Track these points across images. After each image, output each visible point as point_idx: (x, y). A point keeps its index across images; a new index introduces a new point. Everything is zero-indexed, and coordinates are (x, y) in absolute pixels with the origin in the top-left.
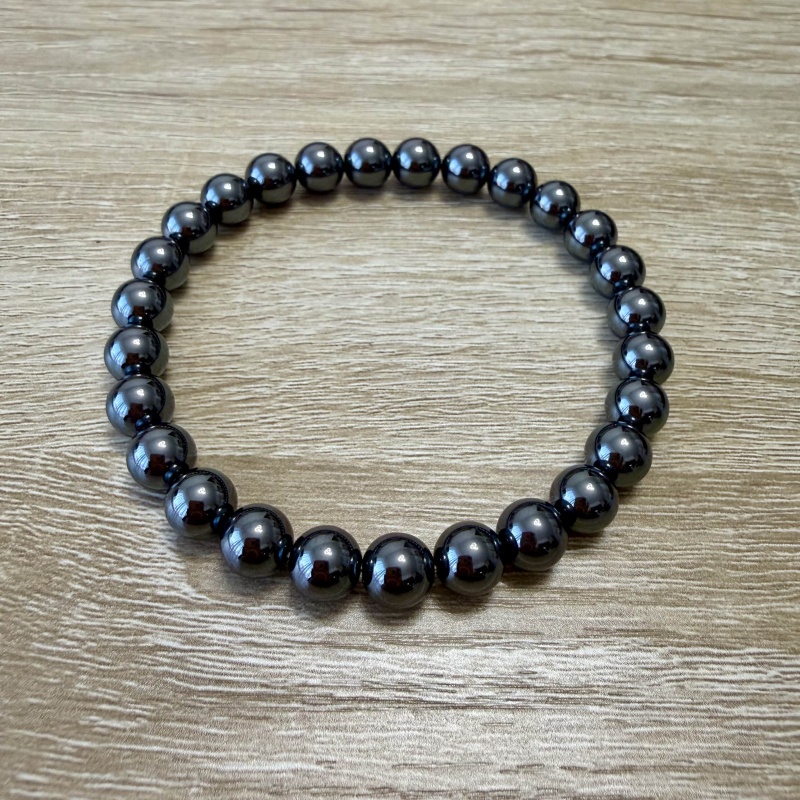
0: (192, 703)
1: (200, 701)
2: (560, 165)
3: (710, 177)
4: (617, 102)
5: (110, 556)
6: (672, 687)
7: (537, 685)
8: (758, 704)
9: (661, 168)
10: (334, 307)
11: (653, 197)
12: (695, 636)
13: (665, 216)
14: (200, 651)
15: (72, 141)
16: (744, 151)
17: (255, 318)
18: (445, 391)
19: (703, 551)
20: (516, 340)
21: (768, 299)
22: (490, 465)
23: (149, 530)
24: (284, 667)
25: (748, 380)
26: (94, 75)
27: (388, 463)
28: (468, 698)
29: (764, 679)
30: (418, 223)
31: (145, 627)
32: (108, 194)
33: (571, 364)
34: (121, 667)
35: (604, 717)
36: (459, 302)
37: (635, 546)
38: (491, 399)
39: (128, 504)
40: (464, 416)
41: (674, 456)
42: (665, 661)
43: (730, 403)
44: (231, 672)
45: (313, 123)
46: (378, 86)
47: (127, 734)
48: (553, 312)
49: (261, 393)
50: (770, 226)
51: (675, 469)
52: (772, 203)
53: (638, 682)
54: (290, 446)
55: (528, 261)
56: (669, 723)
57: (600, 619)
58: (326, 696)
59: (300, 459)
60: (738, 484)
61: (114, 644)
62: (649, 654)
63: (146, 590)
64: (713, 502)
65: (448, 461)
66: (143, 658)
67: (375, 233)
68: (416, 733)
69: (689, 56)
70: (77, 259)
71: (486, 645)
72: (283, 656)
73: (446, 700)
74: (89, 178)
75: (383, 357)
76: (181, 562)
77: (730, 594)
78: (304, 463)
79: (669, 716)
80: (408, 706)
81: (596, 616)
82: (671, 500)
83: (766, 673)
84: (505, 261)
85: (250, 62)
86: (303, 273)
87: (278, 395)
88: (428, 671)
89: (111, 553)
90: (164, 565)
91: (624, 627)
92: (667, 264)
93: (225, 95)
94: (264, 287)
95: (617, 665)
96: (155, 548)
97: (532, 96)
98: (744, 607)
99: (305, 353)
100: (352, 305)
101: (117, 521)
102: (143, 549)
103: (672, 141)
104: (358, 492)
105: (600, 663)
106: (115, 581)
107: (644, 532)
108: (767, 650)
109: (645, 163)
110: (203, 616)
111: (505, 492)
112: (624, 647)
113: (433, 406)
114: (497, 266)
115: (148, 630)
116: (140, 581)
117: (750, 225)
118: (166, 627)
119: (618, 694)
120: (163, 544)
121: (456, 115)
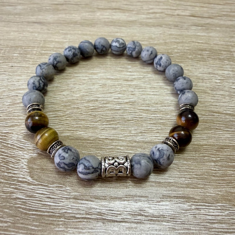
0: (27, 218)
1: (30, 217)
2: (161, 46)
3: (209, 51)
4: (179, 28)
5: (4, 167)
6: (192, 217)
7: (145, 215)
8: (221, 223)
9: (193, 48)
10: (86, 88)
11: (190, 57)
12: (200, 199)
13: (194, 63)
14: (31, 200)
15: (8, 36)
16: (219, 43)
17: (60, 91)
18: (120, 116)
19: (204, 170)
20: (144, 100)
21: (226, 89)
22: (134, 140)
23: (18, 158)
24: (59, 206)
25: (219, 115)
26: (16, 16)
27: (100, 138)
28: (121, 219)
29: (224, 215)
30: (115, 63)
31: (14, 191)
32: (17, 52)
33: (162, 108)
34: (4, 204)
35: (168, 227)
36: (127, 87)
37: (181, 168)
38: (135, 118)
39: (12, 150)
40: (126, 124)
41: (195, 138)
42: (190, 208)
43: (213, 121)
44: (41, 207)
45: (84, 32)
46: (105, 22)
47: (3, 228)
48: (157, 91)
49: (60, 115)
50: (227, 66)
51: (195, 143)
52: (228, 60)
53: (180, 215)
54: (68, 132)
55: (149, 75)
56: (190, 229)
57: (168, 192)
58: (73, 217)
59: (71, 136)
60: (216, 148)
61: (3, 196)
62: (184, 205)
63: (15, 179)
64: (207, 154)
65: (120, 138)
66: (12, 202)
67: (101, 66)
68: (103, 230)
69: (203, 15)
70: (5, 71)
71: (129, 200)
72: (59, 202)
73: (113, 219)
74: (12, 47)
75: (100, 104)
76: (28, 169)
77: (212, 185)
78: (72, 138)
79: (190, 227)
80: (101, 221)
81: (166, 191)
82: (193, 153)
83: (224, 213)
84: (142, 75)
85: (66, 14)
86: (77, 77)
87: (65, 115)
88: (108, 209)
89: (5, 166)
90: (22, 170)
91: (176, 195)
92: (194, 78)
93: (57, 23)
94: (64, 81)
95: (173, 209)
96: (20, 164)
97: (153, 26)
98: (217, 189)
99: (76, 102)
100: (92, 87)
101: (8, 155)
102: (16, 165)
103: (197, 40)
104: (89, 147)
105: (167, 208)
106: (5, 175)
107: (184, 163)
108: (225, 205)
109: (188, 46)
110: (33, 188)
111: (138, 149)
112: (176, 202)
113: (116, 120)
114: (139, 77)
115: (15, 192)
116: (14, 175)
117: (221, 66)
118: (21, 191)
119: (173, 218)
120: (23, 163)
121: (129, 31)
